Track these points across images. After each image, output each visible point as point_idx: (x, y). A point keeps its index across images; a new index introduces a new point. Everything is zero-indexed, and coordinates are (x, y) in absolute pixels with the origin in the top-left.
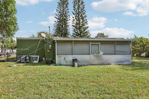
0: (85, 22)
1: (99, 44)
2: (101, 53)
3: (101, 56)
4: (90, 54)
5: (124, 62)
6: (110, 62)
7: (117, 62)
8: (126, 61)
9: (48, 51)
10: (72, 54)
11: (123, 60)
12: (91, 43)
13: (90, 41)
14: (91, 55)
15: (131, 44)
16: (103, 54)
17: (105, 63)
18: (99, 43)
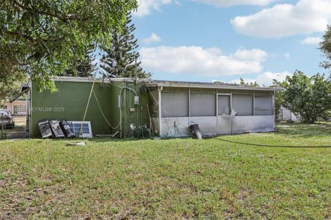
0: (130, 41)
1: (229, 96)
2: (233, 113)
3: (233, 118)
4: (216, 115)
5: (265, 128)
6: (246, 129)
7: (255, 129)
8: (268, 127)
9: (132, 110)
10: (188, 116)
11: (264, 125)
12: (217, 94)
13: (216, 89)
14: (219, 117)
15: (273, 97)
16: (236, 115)
17: (239, 131)
18: (231, 94)
